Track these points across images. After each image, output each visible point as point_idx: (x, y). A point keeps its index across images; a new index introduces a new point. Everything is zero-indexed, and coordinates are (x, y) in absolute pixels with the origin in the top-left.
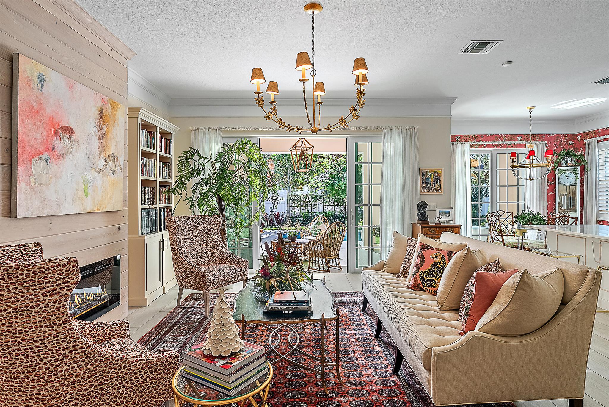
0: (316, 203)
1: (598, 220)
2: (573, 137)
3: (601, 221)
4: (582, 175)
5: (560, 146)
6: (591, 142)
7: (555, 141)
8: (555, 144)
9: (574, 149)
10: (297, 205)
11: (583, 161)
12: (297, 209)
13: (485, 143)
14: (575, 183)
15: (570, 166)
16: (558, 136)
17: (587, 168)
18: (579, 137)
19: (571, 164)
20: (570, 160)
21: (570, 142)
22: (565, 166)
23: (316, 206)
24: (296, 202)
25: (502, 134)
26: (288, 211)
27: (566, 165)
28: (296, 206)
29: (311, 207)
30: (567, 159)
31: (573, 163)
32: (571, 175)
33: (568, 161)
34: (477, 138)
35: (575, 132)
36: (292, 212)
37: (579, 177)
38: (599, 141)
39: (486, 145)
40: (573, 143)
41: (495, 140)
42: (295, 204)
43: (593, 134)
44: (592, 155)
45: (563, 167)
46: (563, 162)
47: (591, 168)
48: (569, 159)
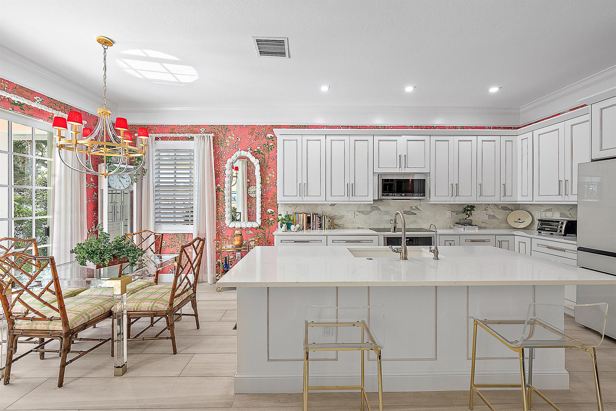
17: (144, 169)
38: (157, 139)
47: (147, 170)
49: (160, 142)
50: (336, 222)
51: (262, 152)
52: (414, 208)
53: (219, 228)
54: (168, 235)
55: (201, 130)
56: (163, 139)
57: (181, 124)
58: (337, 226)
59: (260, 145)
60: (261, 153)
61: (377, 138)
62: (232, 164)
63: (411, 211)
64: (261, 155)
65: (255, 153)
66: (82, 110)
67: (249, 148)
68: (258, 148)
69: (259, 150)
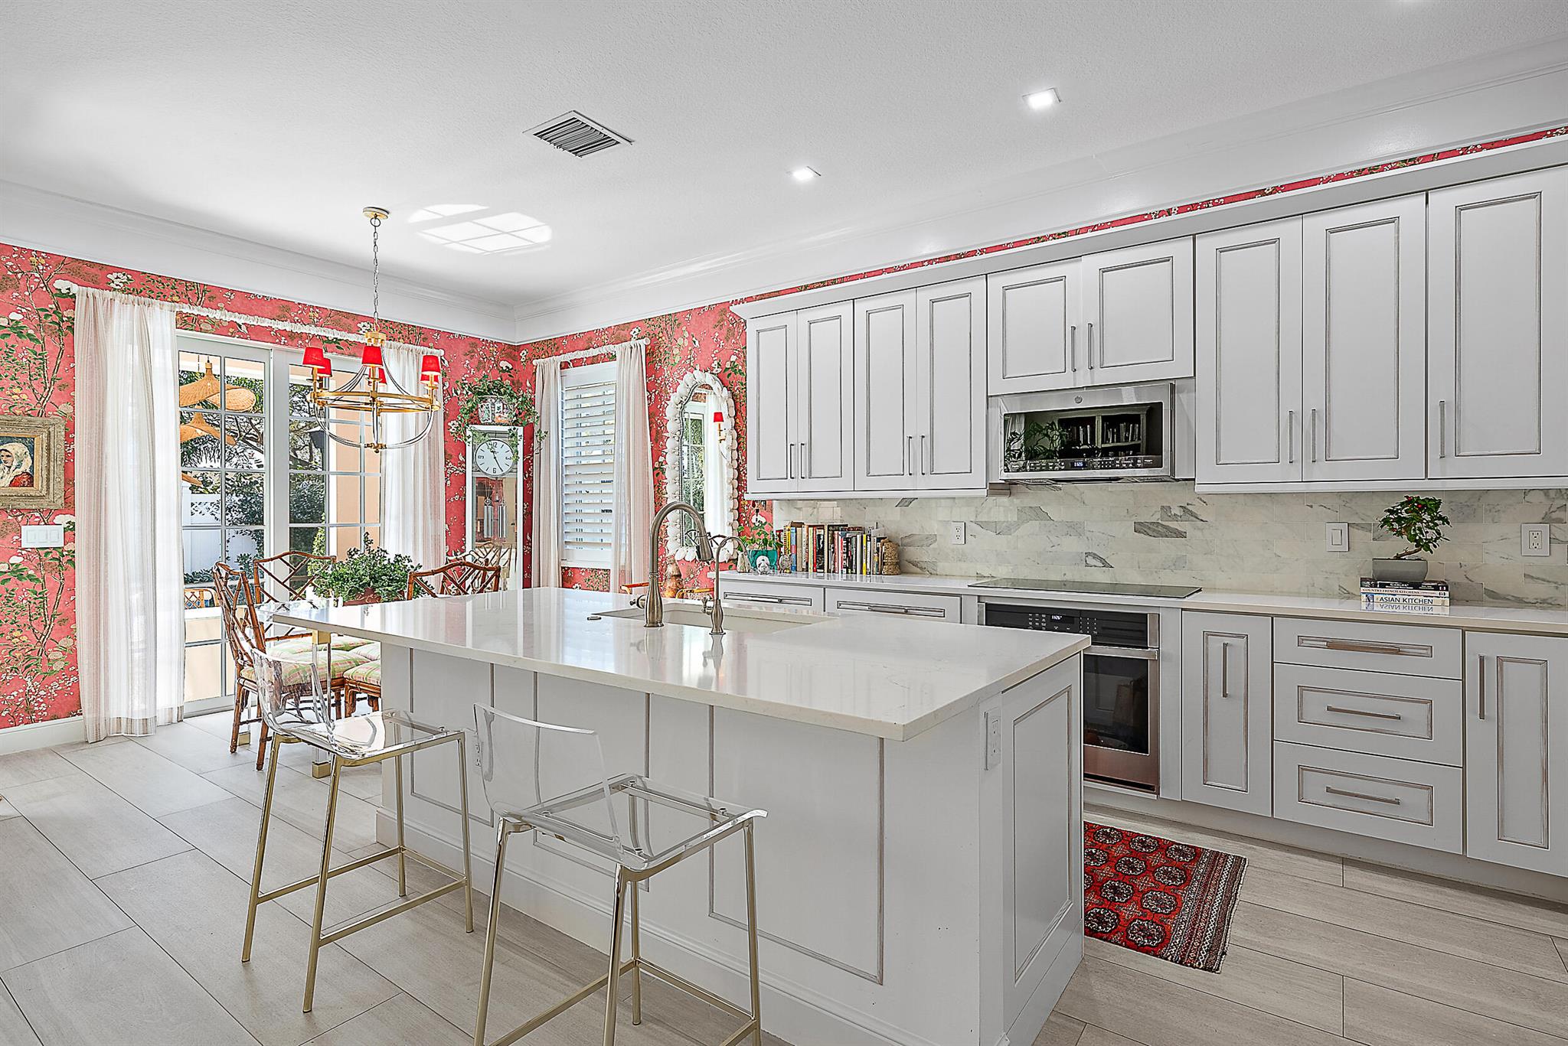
1: (562, 568)
2: (512, 351)
3: (569, 568)
4: (528, 450)
5: (478, 369)
6: (548, 365)
7: (466, 355)
8: (467, 362)
9: (512, 382)
11: (529, 413)
13: (241, 319)
14: (512, 471)
15: (501, 425)
16: (474, 342)
17: (540, 431)
18: (524, 353)
19: (503, 420)
20: (499, 408)
21: (504, 364)
22: (490, 424)
25: (308, 304)
27: (490, 421)
30: (493, 404)
31: (506, 415)
32: (503, 450)
33: (496, 412)
34: (208, 295)
35: (516, 340)
37: (521, 455)
38: (565, 366)
39: (244, 328)
40: (511, 367)
41: (281, 319)
43: (552, 347)
44: (549, 401)
45: (484, 424)
46: (484, 414)
47: (546, 433)
48: (497, 405)
49: (571, 371)
50: (913, 553)
51: (740, 368)
52: (1176, 511)
53: (662, 561)
54: (583, 572)
55: (632, 333)
56: (577, 363)
57: (600, 327)
58: (916, 566)
59: (737, 352)
60: (740, 370)
61: (997, 282)
62: (680, 405)
63: (1163, 523)
64: (738, 375)
65: (727, 373)
66: (442, 330)
67: (716, 362)
68: (734, 358)
69: (736, 364)
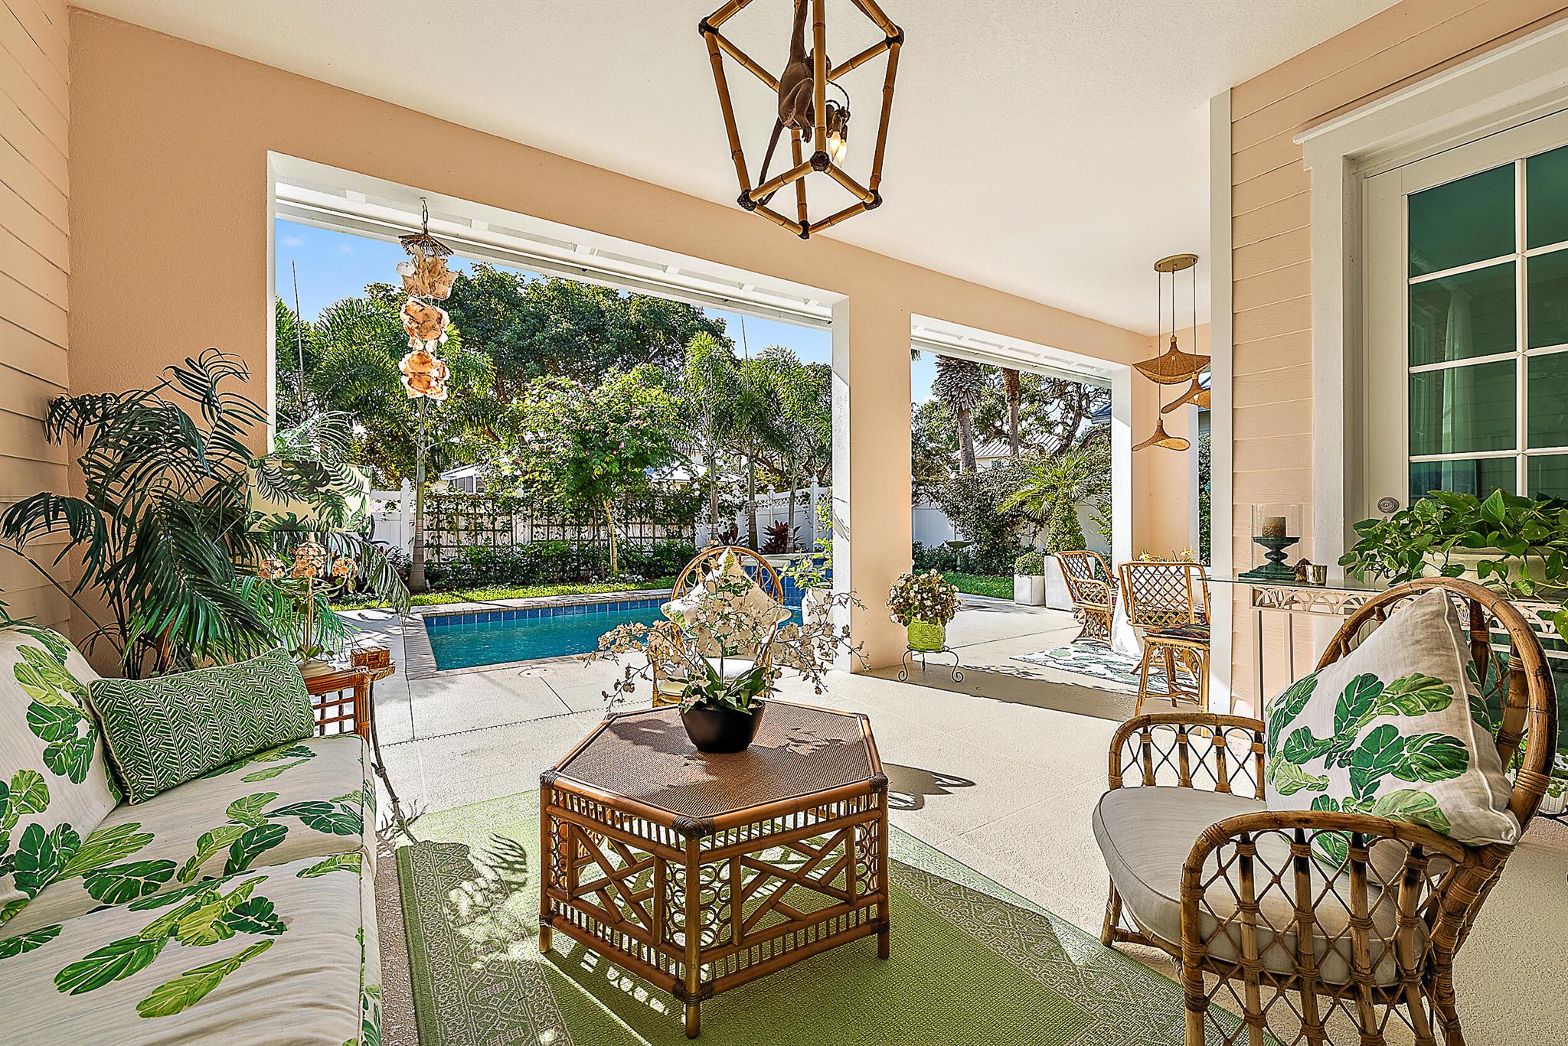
0: (509, 518)
10: (445, 524)
12: (446, 538)
23: (508, 528)
24: (442, 517)
26: (417, 542)
28: (443, 529)
29: (494, 530)
36: (428, 546)
42: (439, 521)
